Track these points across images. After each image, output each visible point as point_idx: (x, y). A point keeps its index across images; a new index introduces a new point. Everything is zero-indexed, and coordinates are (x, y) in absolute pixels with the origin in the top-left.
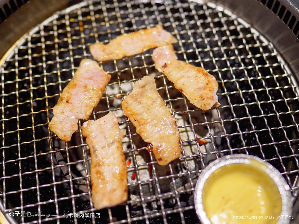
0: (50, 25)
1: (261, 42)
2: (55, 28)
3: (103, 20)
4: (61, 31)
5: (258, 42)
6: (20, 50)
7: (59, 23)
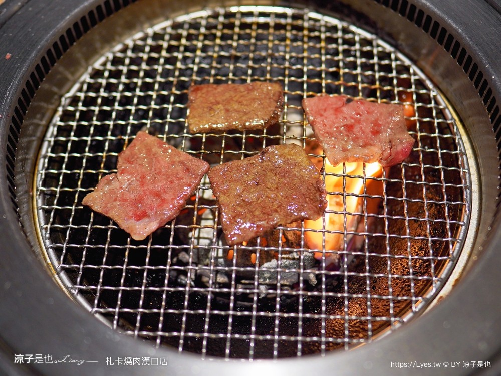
0: (161, 32)
1: (437, 103)
2: (167, 37)
3: (231, 38)
4: (174, 43)
5: (433, 102)
6: (115, 58)
7: (173, 32)
